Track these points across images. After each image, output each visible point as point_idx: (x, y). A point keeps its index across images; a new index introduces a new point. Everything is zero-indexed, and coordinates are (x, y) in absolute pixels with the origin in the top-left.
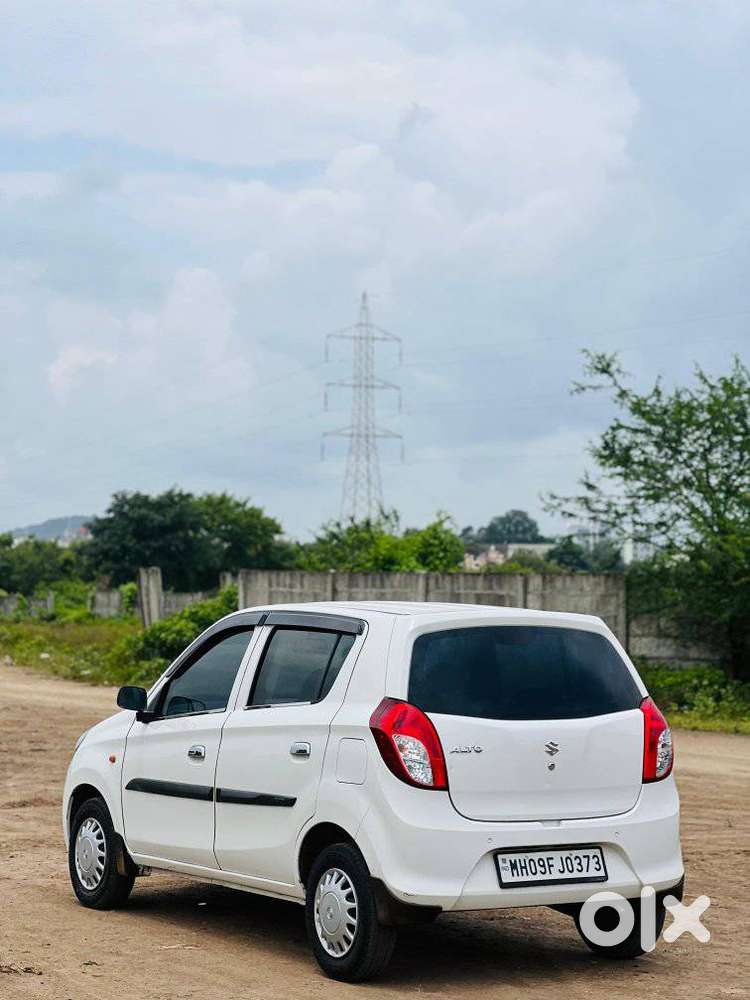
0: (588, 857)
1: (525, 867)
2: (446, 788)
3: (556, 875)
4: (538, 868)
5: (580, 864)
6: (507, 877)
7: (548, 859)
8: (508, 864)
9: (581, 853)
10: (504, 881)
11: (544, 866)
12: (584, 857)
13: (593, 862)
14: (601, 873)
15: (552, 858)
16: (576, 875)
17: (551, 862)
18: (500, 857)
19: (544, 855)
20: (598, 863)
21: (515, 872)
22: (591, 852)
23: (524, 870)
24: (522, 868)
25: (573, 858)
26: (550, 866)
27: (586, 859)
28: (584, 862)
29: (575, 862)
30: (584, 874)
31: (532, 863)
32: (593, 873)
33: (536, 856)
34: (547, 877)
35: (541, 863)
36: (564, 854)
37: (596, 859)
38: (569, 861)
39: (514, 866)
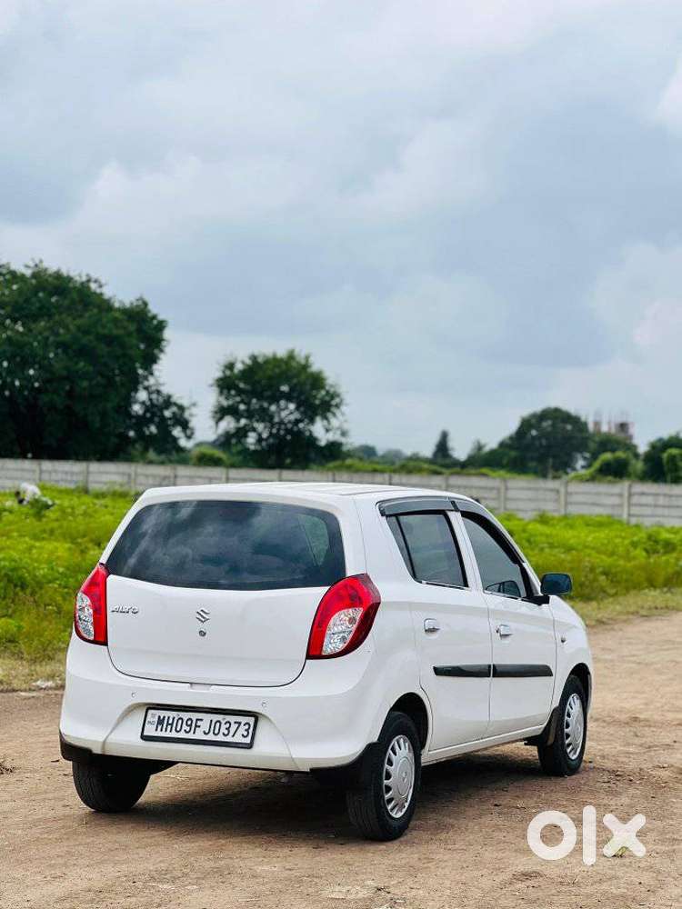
0: (240, 723)
1: (172, 724)
2: (105, 643)
3: (199, 735)
4: (185, 727)
5: (228, 729)
6: (150, 731)
7: (197, 720)
8: (156, 719)
9: (232, 719)
10: (145, 734)
11: (191, 725)
12: (235, 723)
13: (242, 730)
14: (248, 740)
15: (201, 720)
16: (220, 738)
17: (199, 723)
18: (150, 712)
19: (194, 716)
20: (247, 730)
21: (160, 727)
22: (243, 720)
23: (169, 727)
24: (168, 724)
25: (223, 722)
26: (196, 726)
27: (237, 725)
28: (234, 727)
29: (224, 727)
30: (229, 739)
31: (180, 721)
32: (238, 739)
33: (185, 716)
34: (190, 736)
35: (189, 723)
36: (216, 717)
37: (247, 727)
38: (218, 724)
39: (160, 721)
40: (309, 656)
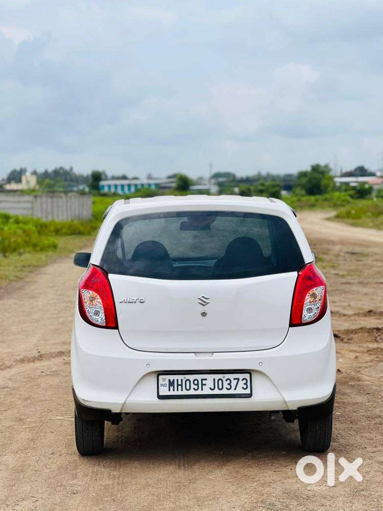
0: (238, 379)
1: (181, 385)
2: (116, 327)
3: (206, 391)
4: (193, 386)
5: (229, 384)
6: (164, 391)
7: (202, 380)
8: (167, 382)
9: (231, 376)
10: (160, 394)
11: (198, 384)
12: (234, 379)
13: (241, 384)
14: (248, 391)
15: (206, 379)
16: (225, 392)
17: (204, 382)
18: (161, 377)
19: (199, 377)
20: (246, 384)
21: (172, 388)
22: (241, 376)
23: (180, 387)
24: (178, 385)
25: (224, 379)
26: (202, 385)
27: (236, 381)
28: (234, 383)
29: (226, 383)
30: (232, 392)
31: (188, 382)
32: (240, 391)
33: (192, 377)
34: (199, 392)
35: (196, 382)
36: (217, 377)
37: (245, 381)
38: (220, 382)
39: (171, 384)
40: (292, 324)
